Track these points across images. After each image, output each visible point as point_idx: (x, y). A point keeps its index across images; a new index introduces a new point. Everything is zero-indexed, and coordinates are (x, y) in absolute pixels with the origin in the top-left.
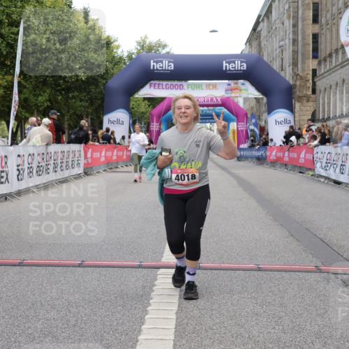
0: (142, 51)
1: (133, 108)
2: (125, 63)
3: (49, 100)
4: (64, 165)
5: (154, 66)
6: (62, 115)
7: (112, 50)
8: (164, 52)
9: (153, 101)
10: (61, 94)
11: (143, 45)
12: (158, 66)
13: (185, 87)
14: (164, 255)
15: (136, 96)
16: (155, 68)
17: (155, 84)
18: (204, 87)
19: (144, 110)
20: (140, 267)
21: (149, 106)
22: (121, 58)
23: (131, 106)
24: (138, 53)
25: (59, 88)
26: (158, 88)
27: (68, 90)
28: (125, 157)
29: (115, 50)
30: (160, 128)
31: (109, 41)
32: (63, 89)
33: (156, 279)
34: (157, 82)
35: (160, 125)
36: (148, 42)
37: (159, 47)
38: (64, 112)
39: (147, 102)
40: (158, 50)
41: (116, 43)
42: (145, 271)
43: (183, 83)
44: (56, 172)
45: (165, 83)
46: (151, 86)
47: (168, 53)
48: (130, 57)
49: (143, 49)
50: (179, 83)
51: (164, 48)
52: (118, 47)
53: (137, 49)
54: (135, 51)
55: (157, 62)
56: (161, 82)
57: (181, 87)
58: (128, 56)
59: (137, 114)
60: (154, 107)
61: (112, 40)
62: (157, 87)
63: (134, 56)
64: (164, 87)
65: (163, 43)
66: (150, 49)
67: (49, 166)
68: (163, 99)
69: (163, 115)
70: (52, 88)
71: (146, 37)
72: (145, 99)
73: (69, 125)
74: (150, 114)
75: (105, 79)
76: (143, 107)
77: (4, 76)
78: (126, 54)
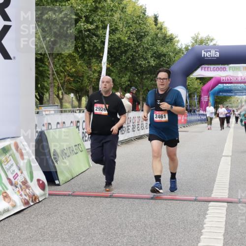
0: (195, 44)
1: (189, 85)
2: (183, 53)
3: (129, 81)
4: (140, 126)
5: (204, 54)
6: (138, 91)
7: (174, 44)
8: (212, 44)
9: (203, 80)
10: (138, 76)
11: (196, 40)
12: (207, 55)
13: (228, 69)
14: (213, 192)
15: (191, 76)
16: (205, 56)
17: (205, 68)
18: (242, 69)
19: (196, 87)
20: (195, 200)
21: (200, 83)
22: (180, 49)
23: (187, 84)
24: (193, 45)
25: (136, 72)
26: (208, 71)
27: (142, 73)
28: (183, 121)
29: (176, 44)
30: (208, 100)
31: (172, 37)
32: (139, 73)
33: (207, 210)
34: (207, 66)
35: (208, 97)
36: (200, 37)
37: (208, 40)
38: (139, 89)
39: (199, 81)
40: (207, 43)
41: (177, 39)
42: (199, 203)
43: (226, 66)
44: (134, 131)
45: (212, 67)
46: (202, 69)
47: (215, 45)
48: (187, 49)
49: (196, 42)
50: (223, 66)
51: (211, 41)
52: (178, 42)
53: (192, 42)
54: (191, 44)
55: (207, 52)
56: (210, 66)
57: (224, 69)
58: (185, 48)
59: (191, 89)
60: (204, 84)
61: (174, 37)
62: (206, 70)
63: (189, 48)
64: (212, 69)
65: (211, 38)
66: (201, 42)
67: (129, 127)
68: (210, 78)
69: (211, 90)
70: (132, 72)
71: (198, 34)
72: (197, 78)
73: (143, 97)
74: (202, 89)
75: (169, 64)
76: (196, 84)
77: (98, 64)
78: (184, 46)
